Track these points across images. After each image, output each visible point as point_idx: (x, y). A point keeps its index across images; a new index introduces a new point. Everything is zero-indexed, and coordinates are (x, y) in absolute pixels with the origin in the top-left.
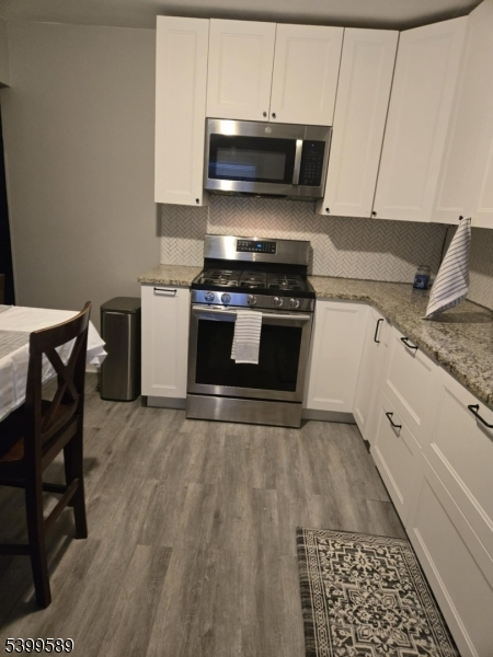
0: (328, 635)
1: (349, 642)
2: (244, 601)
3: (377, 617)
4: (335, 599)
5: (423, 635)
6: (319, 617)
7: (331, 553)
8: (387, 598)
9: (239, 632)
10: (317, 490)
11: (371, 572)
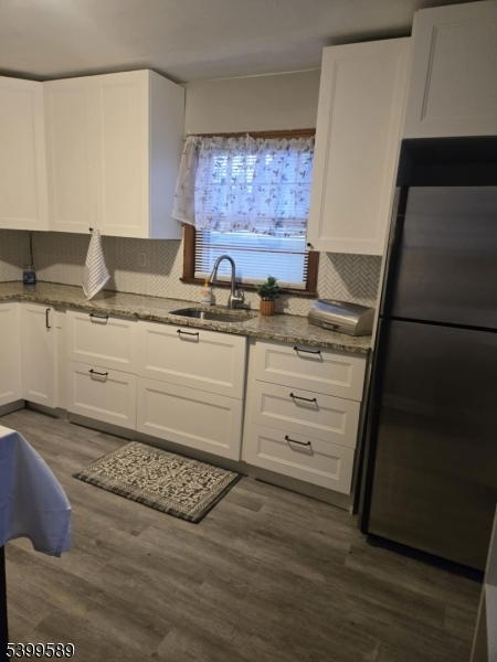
0: (150, 494)
1: (161, 489)
2: (94, 519)
3: (159, 473)
4: (135, 482)
5: (181, 465)
6: (137, 493)
7: (107, 470)
8: (153, 465)
9: (112, 529)
10: (56, 454)
11: (135, 462)
